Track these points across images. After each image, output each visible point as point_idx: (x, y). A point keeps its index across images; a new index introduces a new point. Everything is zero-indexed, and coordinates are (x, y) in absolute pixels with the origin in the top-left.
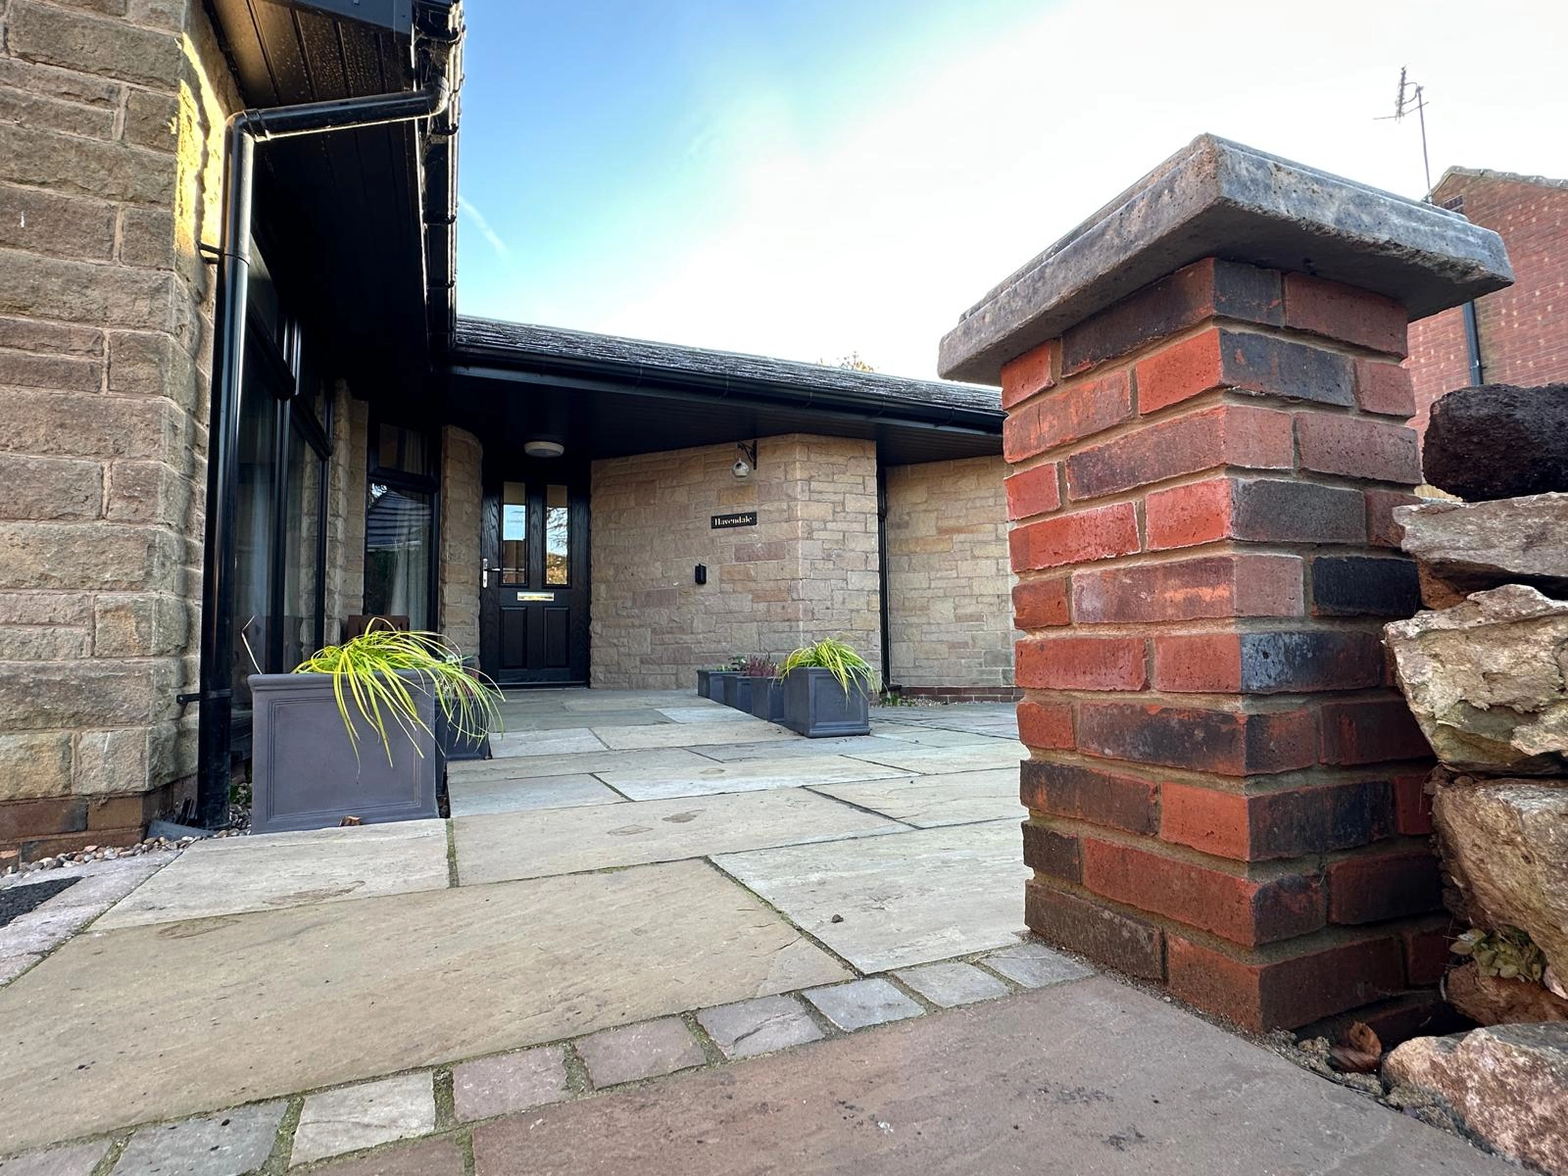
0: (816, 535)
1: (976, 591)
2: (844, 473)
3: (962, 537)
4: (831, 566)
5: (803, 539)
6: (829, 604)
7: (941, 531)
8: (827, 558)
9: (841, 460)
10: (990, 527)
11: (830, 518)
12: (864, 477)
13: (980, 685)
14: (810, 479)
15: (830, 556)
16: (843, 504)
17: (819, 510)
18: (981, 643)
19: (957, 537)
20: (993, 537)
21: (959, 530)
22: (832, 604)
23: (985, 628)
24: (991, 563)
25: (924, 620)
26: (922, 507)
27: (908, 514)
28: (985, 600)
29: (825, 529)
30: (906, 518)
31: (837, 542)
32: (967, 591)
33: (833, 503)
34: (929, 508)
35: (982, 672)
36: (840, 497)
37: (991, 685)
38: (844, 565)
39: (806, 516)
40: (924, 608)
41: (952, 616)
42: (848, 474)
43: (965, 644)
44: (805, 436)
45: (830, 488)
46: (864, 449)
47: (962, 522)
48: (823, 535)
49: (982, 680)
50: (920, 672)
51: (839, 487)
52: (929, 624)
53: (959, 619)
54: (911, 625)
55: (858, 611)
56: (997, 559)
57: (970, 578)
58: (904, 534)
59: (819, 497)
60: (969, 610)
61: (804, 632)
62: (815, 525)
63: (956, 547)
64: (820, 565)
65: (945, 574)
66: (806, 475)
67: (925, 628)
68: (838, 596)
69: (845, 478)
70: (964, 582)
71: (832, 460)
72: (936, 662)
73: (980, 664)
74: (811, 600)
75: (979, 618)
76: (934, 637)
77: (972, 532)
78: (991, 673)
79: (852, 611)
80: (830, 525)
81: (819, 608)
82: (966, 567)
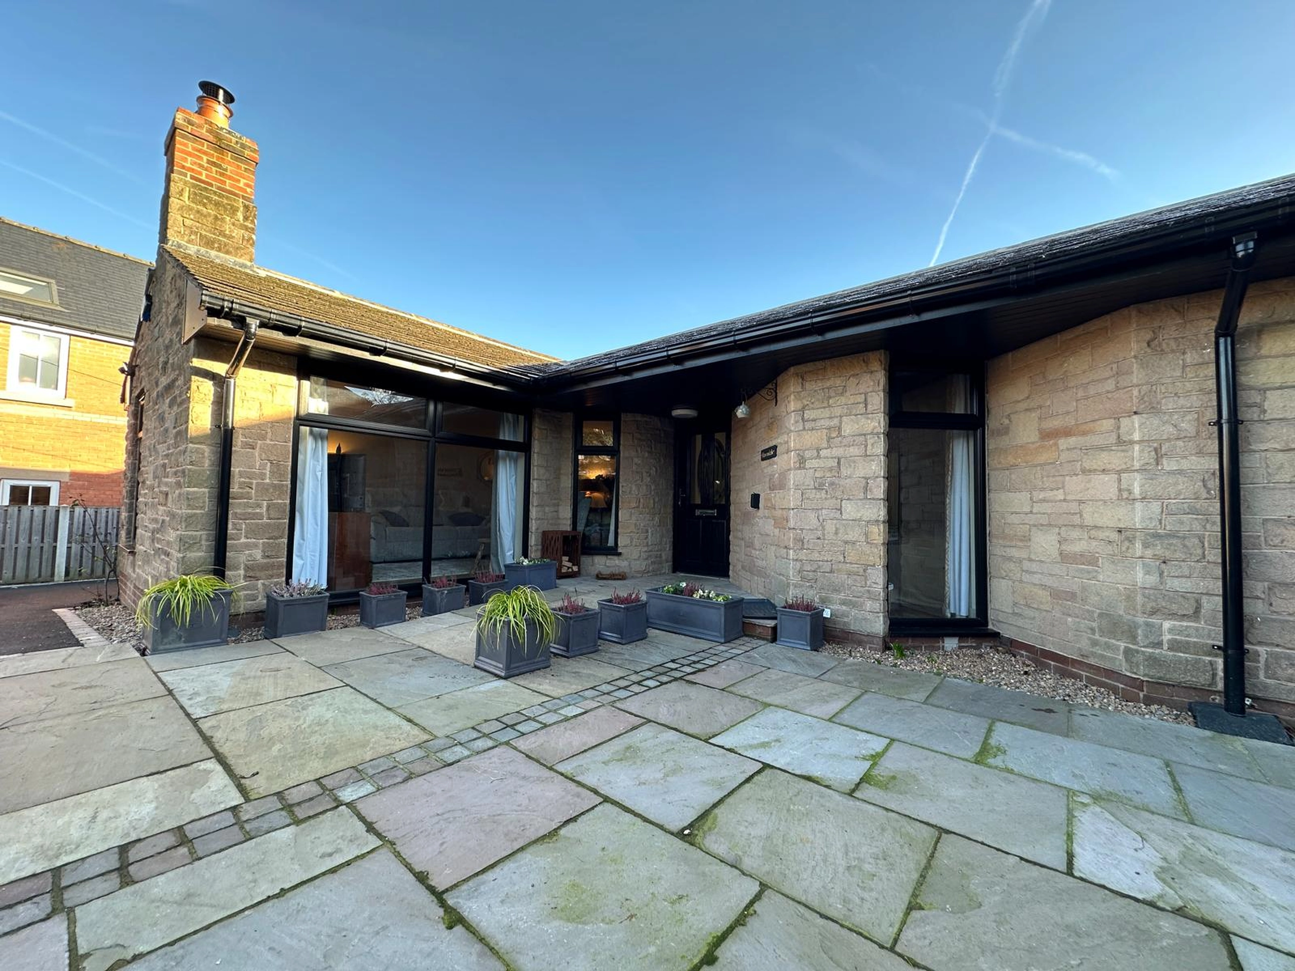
0: (808, 465)
1: (1089, 520)
2: (842, 394)
3: (1072, 441)
4: (824, 496)
5: (796, 469)
6: (819, 533)
7: (1048, 435)
8: (819, 488)
9: (838, 382)
10: (1108, 424)
11: (825, 445)
12: (866, 394)
13: (1092, 661)
14: (803, 409)
15: (822, 484)
16: (840, 428)
17: (811, 439)
18: (1094, 599)
19: (1063, 443)
20: (1113, 439)
21: (1067, 433)
22: (824, 535)
23: (1101, 577)
24: (1109, 480)
25: (1023, 554)
26: (1023, 405)
27: (1008, 416)
28: (1101, 535)
29: (818, 457)
30: (1007, 421)
31: (831, 469)
32: (1077, 520)
33: (829, 429)
34: (1032, 405)
35: (1095, 643)
36: (836, 421)
37: (1107, 665)
38: (839, 494)
39: (798, 447)
40: (1026, 539)
41: (1055, 554)
42: (848, 394)
43: (1072, 596)
44: (799, 367)
45: (826, 413)
46: (866, 362)
47: (1070, 421)
48: (814, 463)
49: (1094, 654)
50: (1020, 623)
51: (838, 411)
52: (1030, 560)
53: (1065, 558)
54: (1010, 559)
55: (854, 543)
56: (1119, 472)
57: (1081, 502)
58: (1004, 441)
59: (812, 424)
60: (1077, 548)
61: (793, 560)
62: (808, 454)
63: (1064, 456)
64: (812, 494)
65: (1049, 494)
66: (799, 406)
67: (1026, 565)
68: (830, 527)
69: (843, 400)
70: (1074, 507)
71: (828, 384)
72: (1037, 614)
73: (1093, 630)
74: (802, 530)
75: (1092, 560)
76: (1036, 579)
77: (1084, 433)
78: (1108, 646)
79: (846, 542)
80: (823, 453)
81: (808, 536)
82: (1074, 484)
